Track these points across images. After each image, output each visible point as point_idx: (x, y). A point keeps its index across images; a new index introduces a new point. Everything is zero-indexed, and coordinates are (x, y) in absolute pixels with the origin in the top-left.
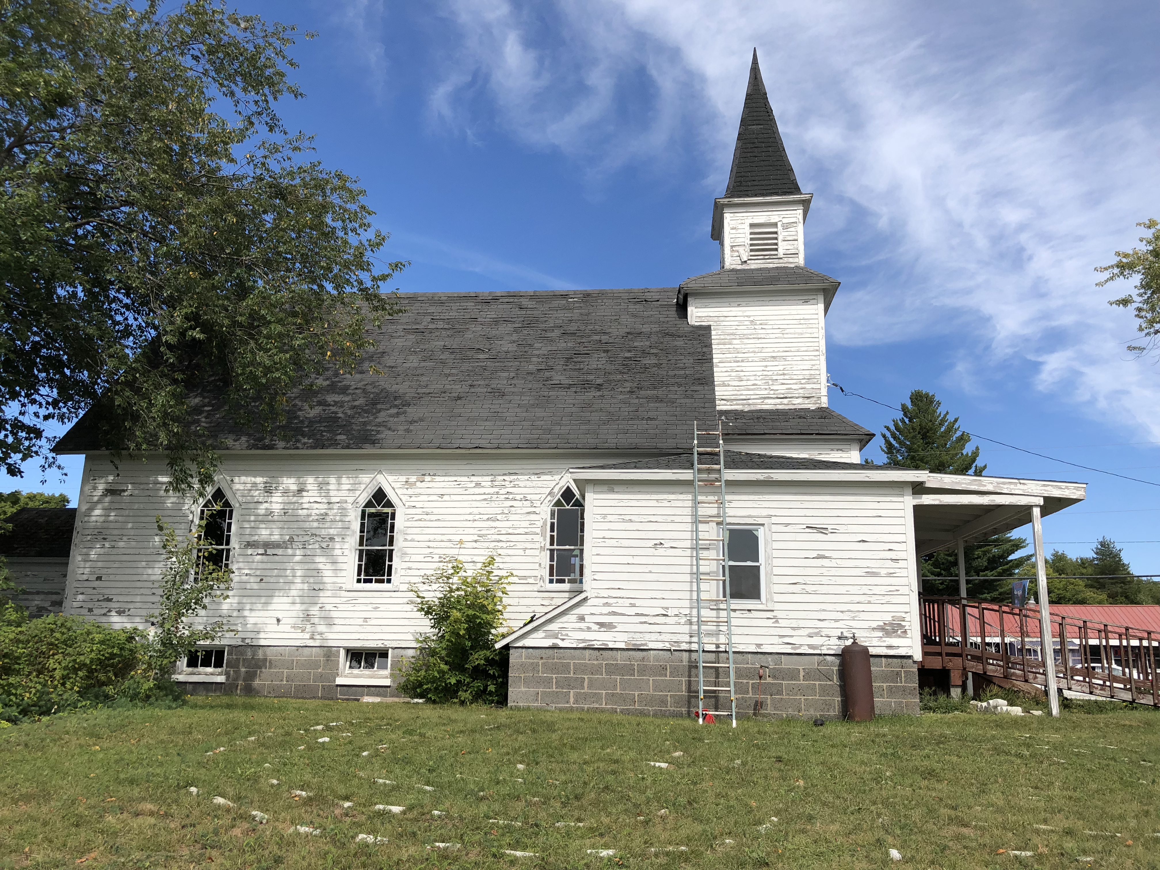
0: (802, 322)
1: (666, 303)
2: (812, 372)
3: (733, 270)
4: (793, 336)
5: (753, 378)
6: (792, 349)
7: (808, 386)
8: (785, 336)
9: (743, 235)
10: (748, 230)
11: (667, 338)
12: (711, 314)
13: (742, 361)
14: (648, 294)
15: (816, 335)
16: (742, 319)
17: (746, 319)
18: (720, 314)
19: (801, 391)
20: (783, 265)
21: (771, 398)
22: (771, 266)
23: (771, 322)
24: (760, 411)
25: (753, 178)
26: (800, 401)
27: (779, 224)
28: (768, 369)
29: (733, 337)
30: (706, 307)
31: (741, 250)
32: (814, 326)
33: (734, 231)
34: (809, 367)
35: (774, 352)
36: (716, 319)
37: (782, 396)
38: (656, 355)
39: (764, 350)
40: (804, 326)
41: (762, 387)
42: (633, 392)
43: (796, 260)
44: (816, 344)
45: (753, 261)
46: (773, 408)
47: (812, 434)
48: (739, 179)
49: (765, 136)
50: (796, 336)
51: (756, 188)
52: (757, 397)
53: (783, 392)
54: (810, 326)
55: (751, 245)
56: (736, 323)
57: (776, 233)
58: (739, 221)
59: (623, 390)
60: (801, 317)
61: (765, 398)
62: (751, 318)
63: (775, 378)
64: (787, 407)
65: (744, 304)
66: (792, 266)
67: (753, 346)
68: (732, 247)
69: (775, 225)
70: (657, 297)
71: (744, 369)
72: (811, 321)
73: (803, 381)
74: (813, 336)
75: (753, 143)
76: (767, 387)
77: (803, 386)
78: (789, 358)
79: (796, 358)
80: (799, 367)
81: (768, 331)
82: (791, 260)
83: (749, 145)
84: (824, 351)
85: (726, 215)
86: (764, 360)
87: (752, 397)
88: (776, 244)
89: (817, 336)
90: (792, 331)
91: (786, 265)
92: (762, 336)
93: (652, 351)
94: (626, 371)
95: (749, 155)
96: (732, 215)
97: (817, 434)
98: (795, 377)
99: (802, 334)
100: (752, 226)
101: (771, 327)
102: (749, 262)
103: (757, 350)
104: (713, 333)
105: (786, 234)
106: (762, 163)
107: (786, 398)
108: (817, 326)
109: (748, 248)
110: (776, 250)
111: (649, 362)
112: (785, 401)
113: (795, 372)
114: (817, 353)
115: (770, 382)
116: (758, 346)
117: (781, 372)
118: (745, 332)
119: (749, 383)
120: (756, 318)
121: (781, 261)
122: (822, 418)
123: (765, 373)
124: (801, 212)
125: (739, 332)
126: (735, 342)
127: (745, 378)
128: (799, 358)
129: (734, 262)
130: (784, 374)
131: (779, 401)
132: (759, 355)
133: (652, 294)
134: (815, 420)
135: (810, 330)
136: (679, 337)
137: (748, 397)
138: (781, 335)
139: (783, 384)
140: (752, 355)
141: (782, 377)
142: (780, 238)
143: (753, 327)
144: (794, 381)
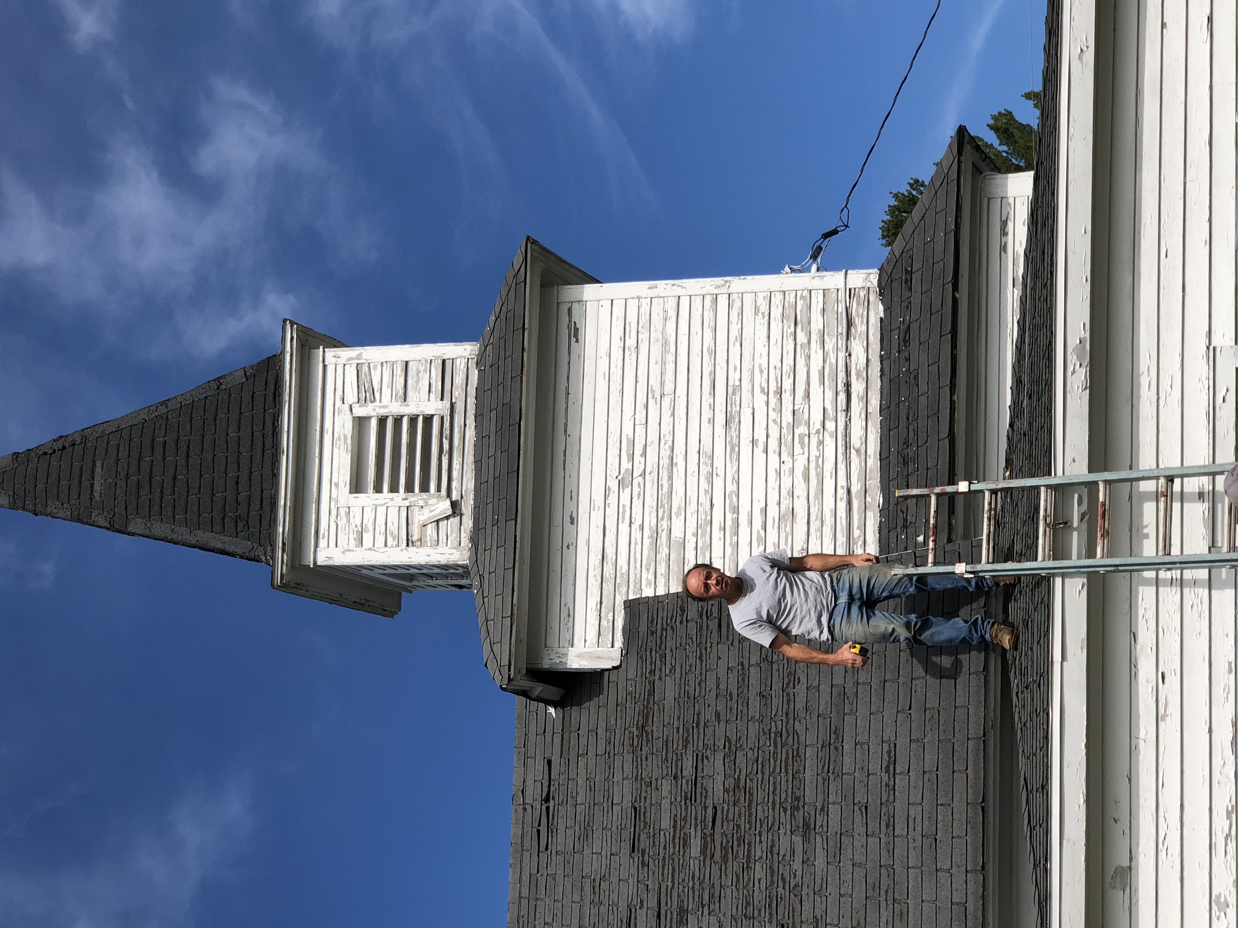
0: (631, 342)
1: (557, 739)
2: (776, 312)
3: (474, 539)
4: (670, 367)
5: (786, 482)
6: (707, 369)
7: (817, 323)
8: (669, 387)
9: (381, 510)
10: (368, 498)
11: (655, 728)
12: (593, 601)
13: (736, 510)
14: (529, 792)
15: (671, 304)
16: (612, 512)
17: (612, 499)
18: (595, 572)
19: (830, 345)
20: (472, 401)
21: (847, 427)
22: (471, 433)
23: (628, 430)
24: (884, 457)
25: (231, 484)
26: (858, 348)
27: (360, 411)
28: (761, 436)
29: (664, 536)
30: (571, 615)
31: (419, 517)
32: (645, 309)
33: (367, 538)
34: (762, 322)
35: (712, 421)
36: (608, 587)
37: (842, 396)
38: (699, 759)
39: (706, 446)
40: (644, 336)
41: (814, 452)
42: (806, 825)
43: (461, 365)
44: (697, 303)
45: (455, 484)
46: (876, 419)
47: (955, 301)
48: (229, 523)
49: (123, 455)
50: (670, 358)
51: (256, 476)
52: (842, 467)
53: (829, 395)
54: (644, 319)
55: (409, 488)
56: (624, 528)
57: (382, 421)
58: (342, 522)
59: (798, 859)
60: (617, 344)
61: (847, 446)
62: (613, 484)
63: (788, 417)
64: (876, 383)
65: (570, 506)
66: (475, 374)
67: (692, 481)
68: (409, 542)
69: (361, 422)
70: (540, 765)
71: (759, 505)
72: (632, 317)
73: (802, 337)
74: (672, 313)
75: (139, 487)
76: (814, 440)
77: (814, 337)
78: (734, 377)
79: (735, 360)
80: (761, 349)
81: (653, 436)
82: (459, 380)
83: (144, 499)
84: (719, 281)
85: (322, 559)
86: (734, 449)
87: (842, 481)
88: (413, 420)
89: (673, 303)
90: (655, 370)
91: (472, 392)
92: (665, 453)
93: (688, 771)
94: (742, 852)
95: (168, 498)
96: (322, 543)
97: (955, 287)
98: (788, 360)
99: (666, 343)
100: (357, 486)
101: (640, 430)
102: (455, 496)
103: (705, 469)
104: (648, 592)
105: (386, 391)
106: (194, 460)
107: (848, 385)
108: (645, 303)
109: (418, 497)
110: (428, 420)
111: (719, 779)
112: (857, 387)
113: (775, 361)
114: (723, 302)
115: (801, 430)
116: (692, 467)
117: (773, 401)
118: (651, 501)
119: (800, 490)
120: (613, 471)
121: (459, 407)
122: (909, 283)
123: (773, 445)
124: (330, 353)
125: (650, 520)
126: (677, 533)
127: (786, 503)
128: (735, 350)
129: (453, 537)
130: (780, 392)
131: (856, 406)
132: (719, 463)
133: (530, 783)
134: (916, 299)
135: (657, 321)
136: (652, 692)
137: (842, 493)
138: (667, 401)
139: (807, 395)
140: (718, 483)
141: (787, 397)
142: (395, 408)
143: (638, 480)
144: (801, 362)
